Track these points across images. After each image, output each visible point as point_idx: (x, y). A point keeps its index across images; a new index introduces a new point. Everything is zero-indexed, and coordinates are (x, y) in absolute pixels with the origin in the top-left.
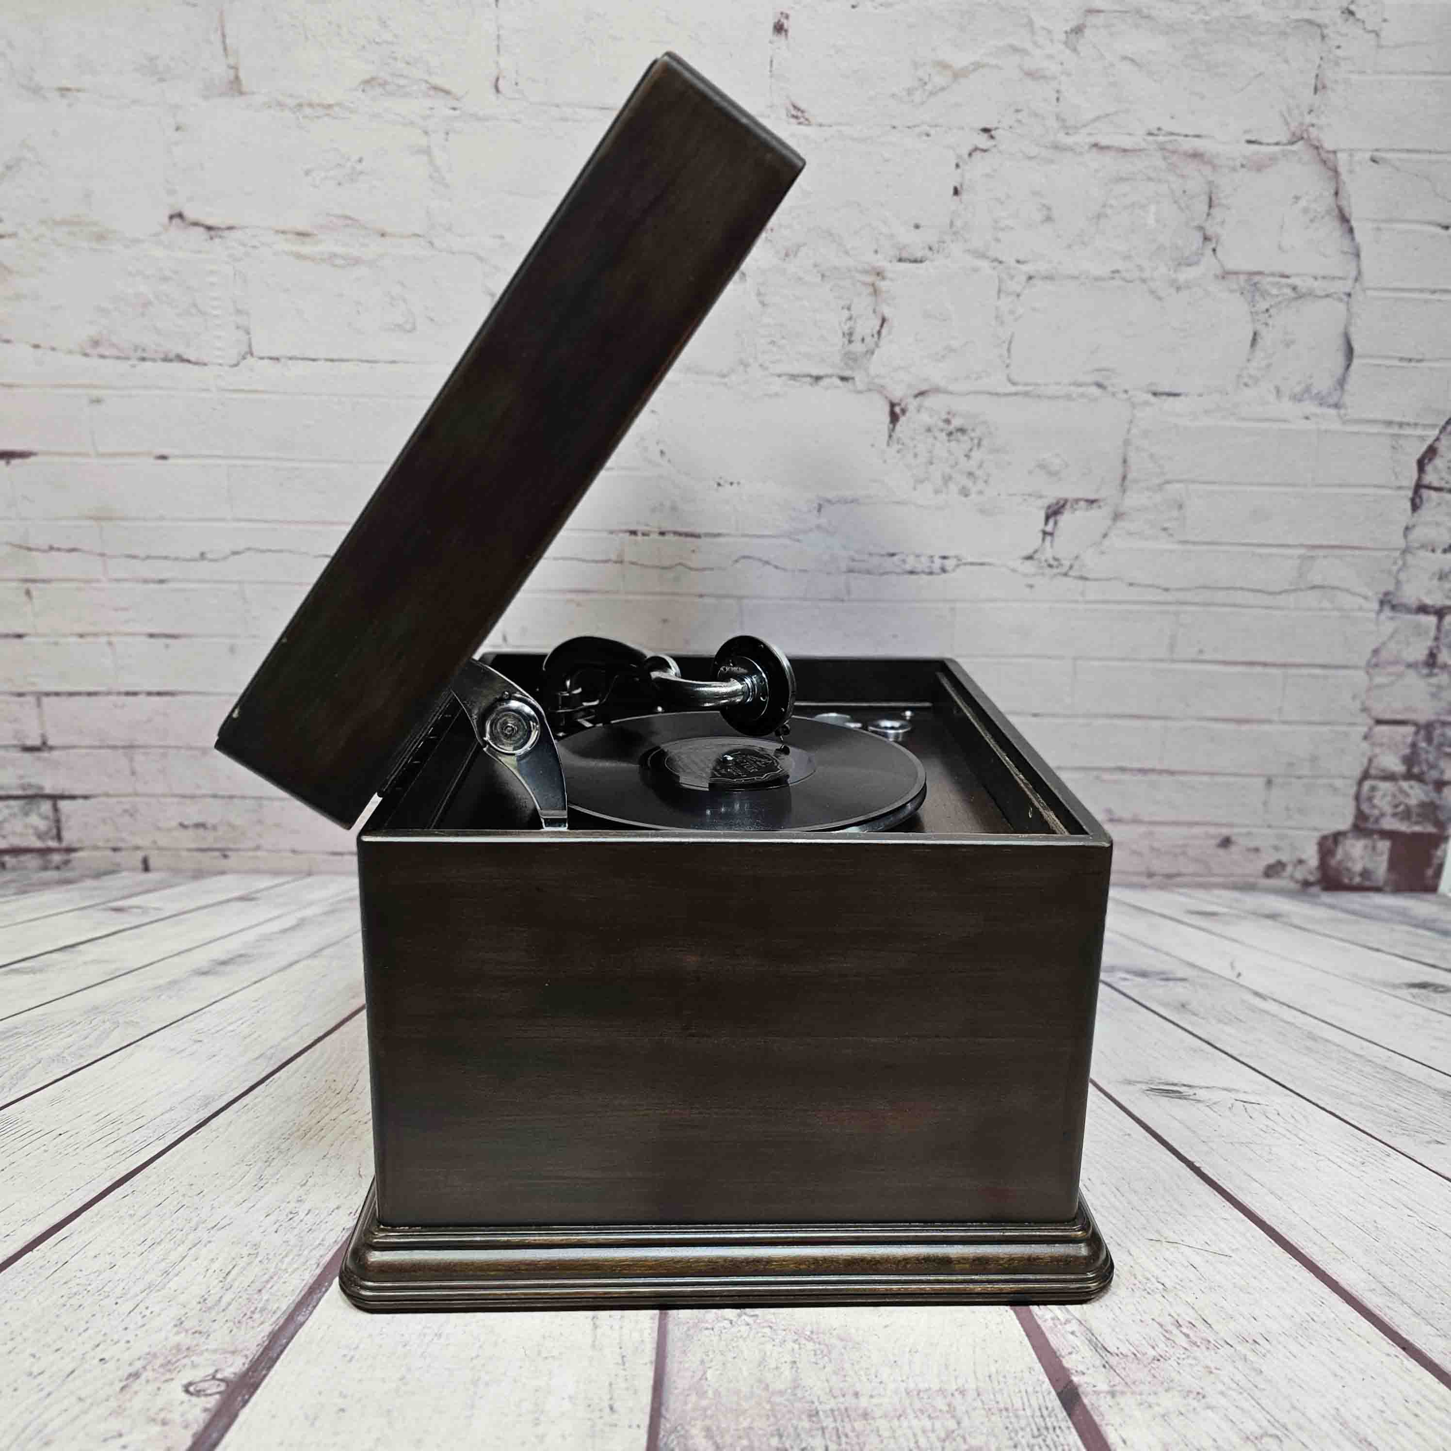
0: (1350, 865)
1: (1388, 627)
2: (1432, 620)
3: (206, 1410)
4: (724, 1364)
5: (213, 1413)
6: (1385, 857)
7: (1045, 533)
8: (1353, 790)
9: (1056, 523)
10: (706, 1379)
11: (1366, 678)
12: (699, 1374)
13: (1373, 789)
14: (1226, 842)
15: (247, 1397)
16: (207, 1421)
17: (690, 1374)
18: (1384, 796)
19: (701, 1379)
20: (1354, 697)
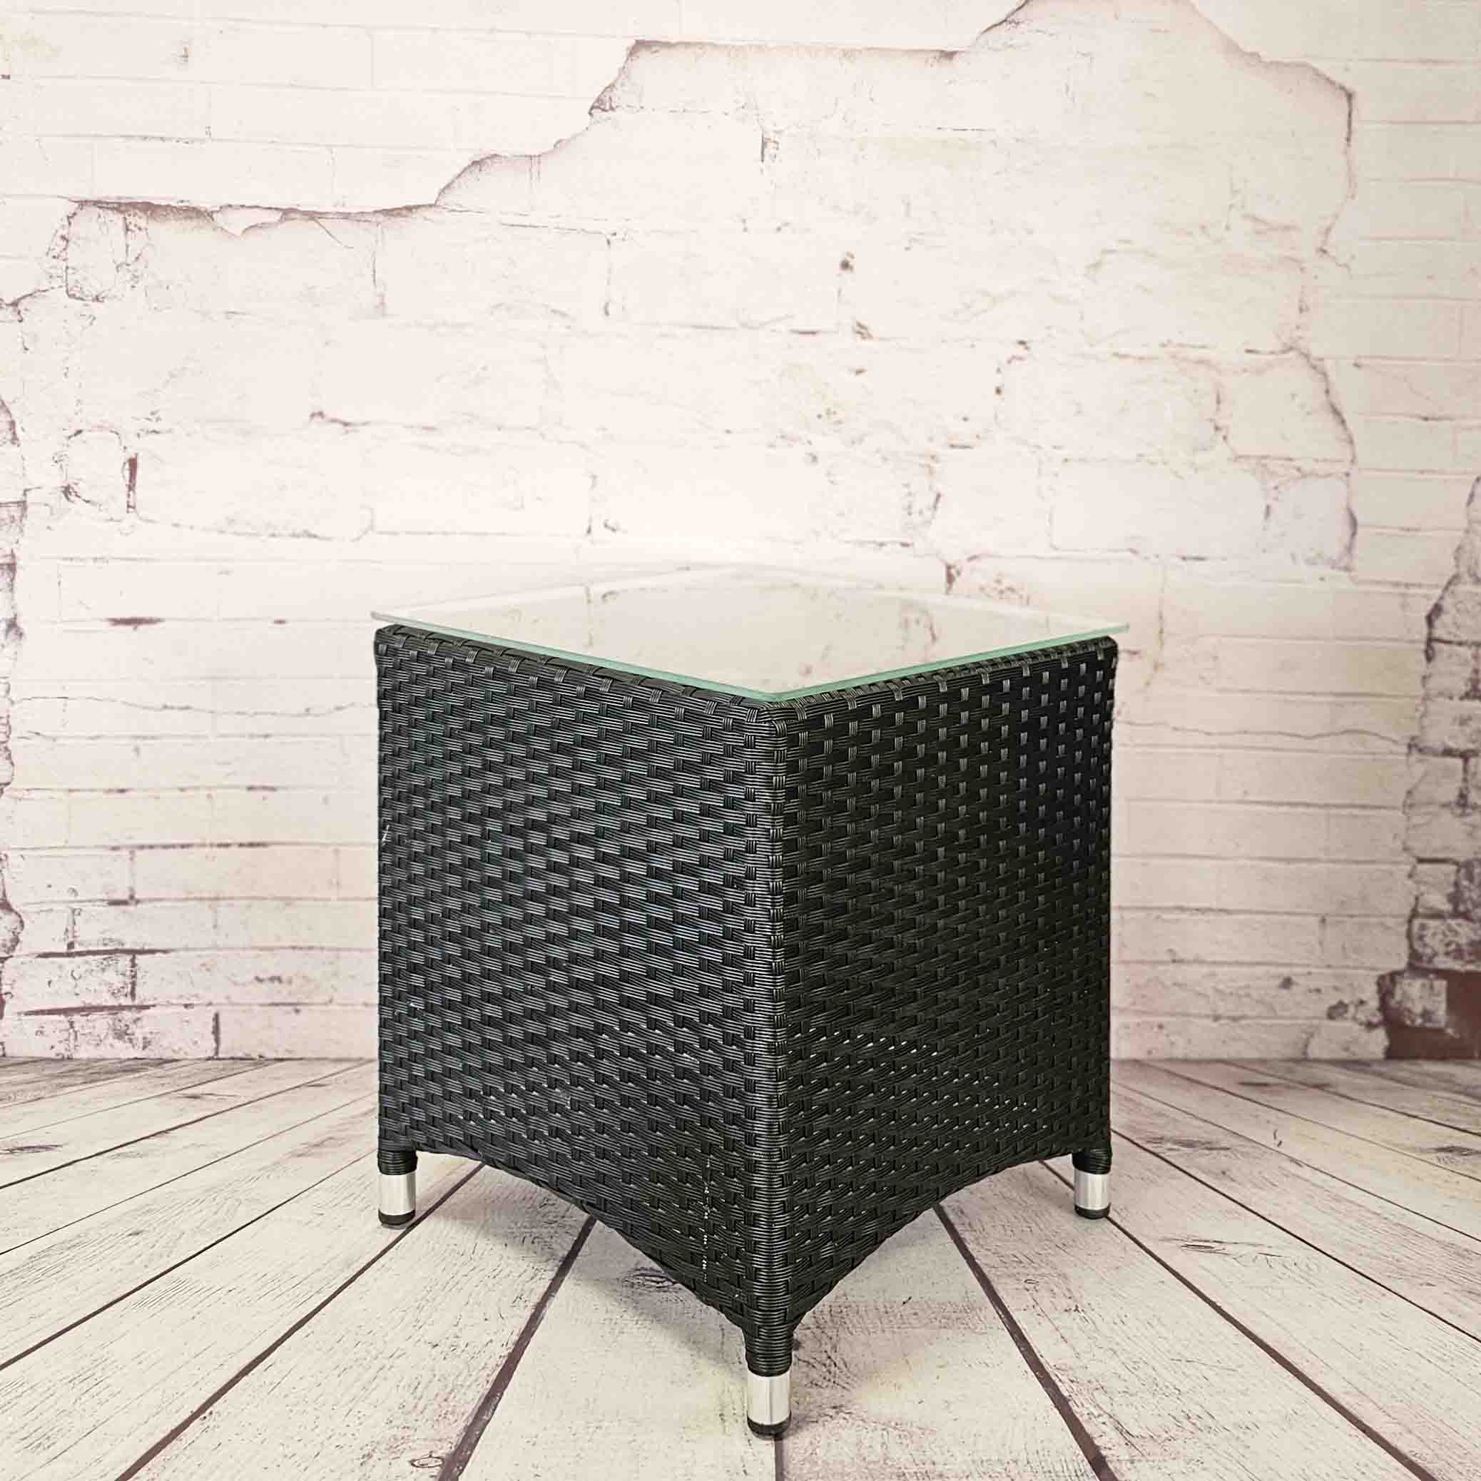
0: (1409, 1005)
1: (1419, 769)
2: (1458, 762)
6: (1443, 997)
8: (1404, 929)
11: (1405, 817)
13: (1423, 927)
14: (1287, 983)
18: (1434, 934)
20: (1395, 836)
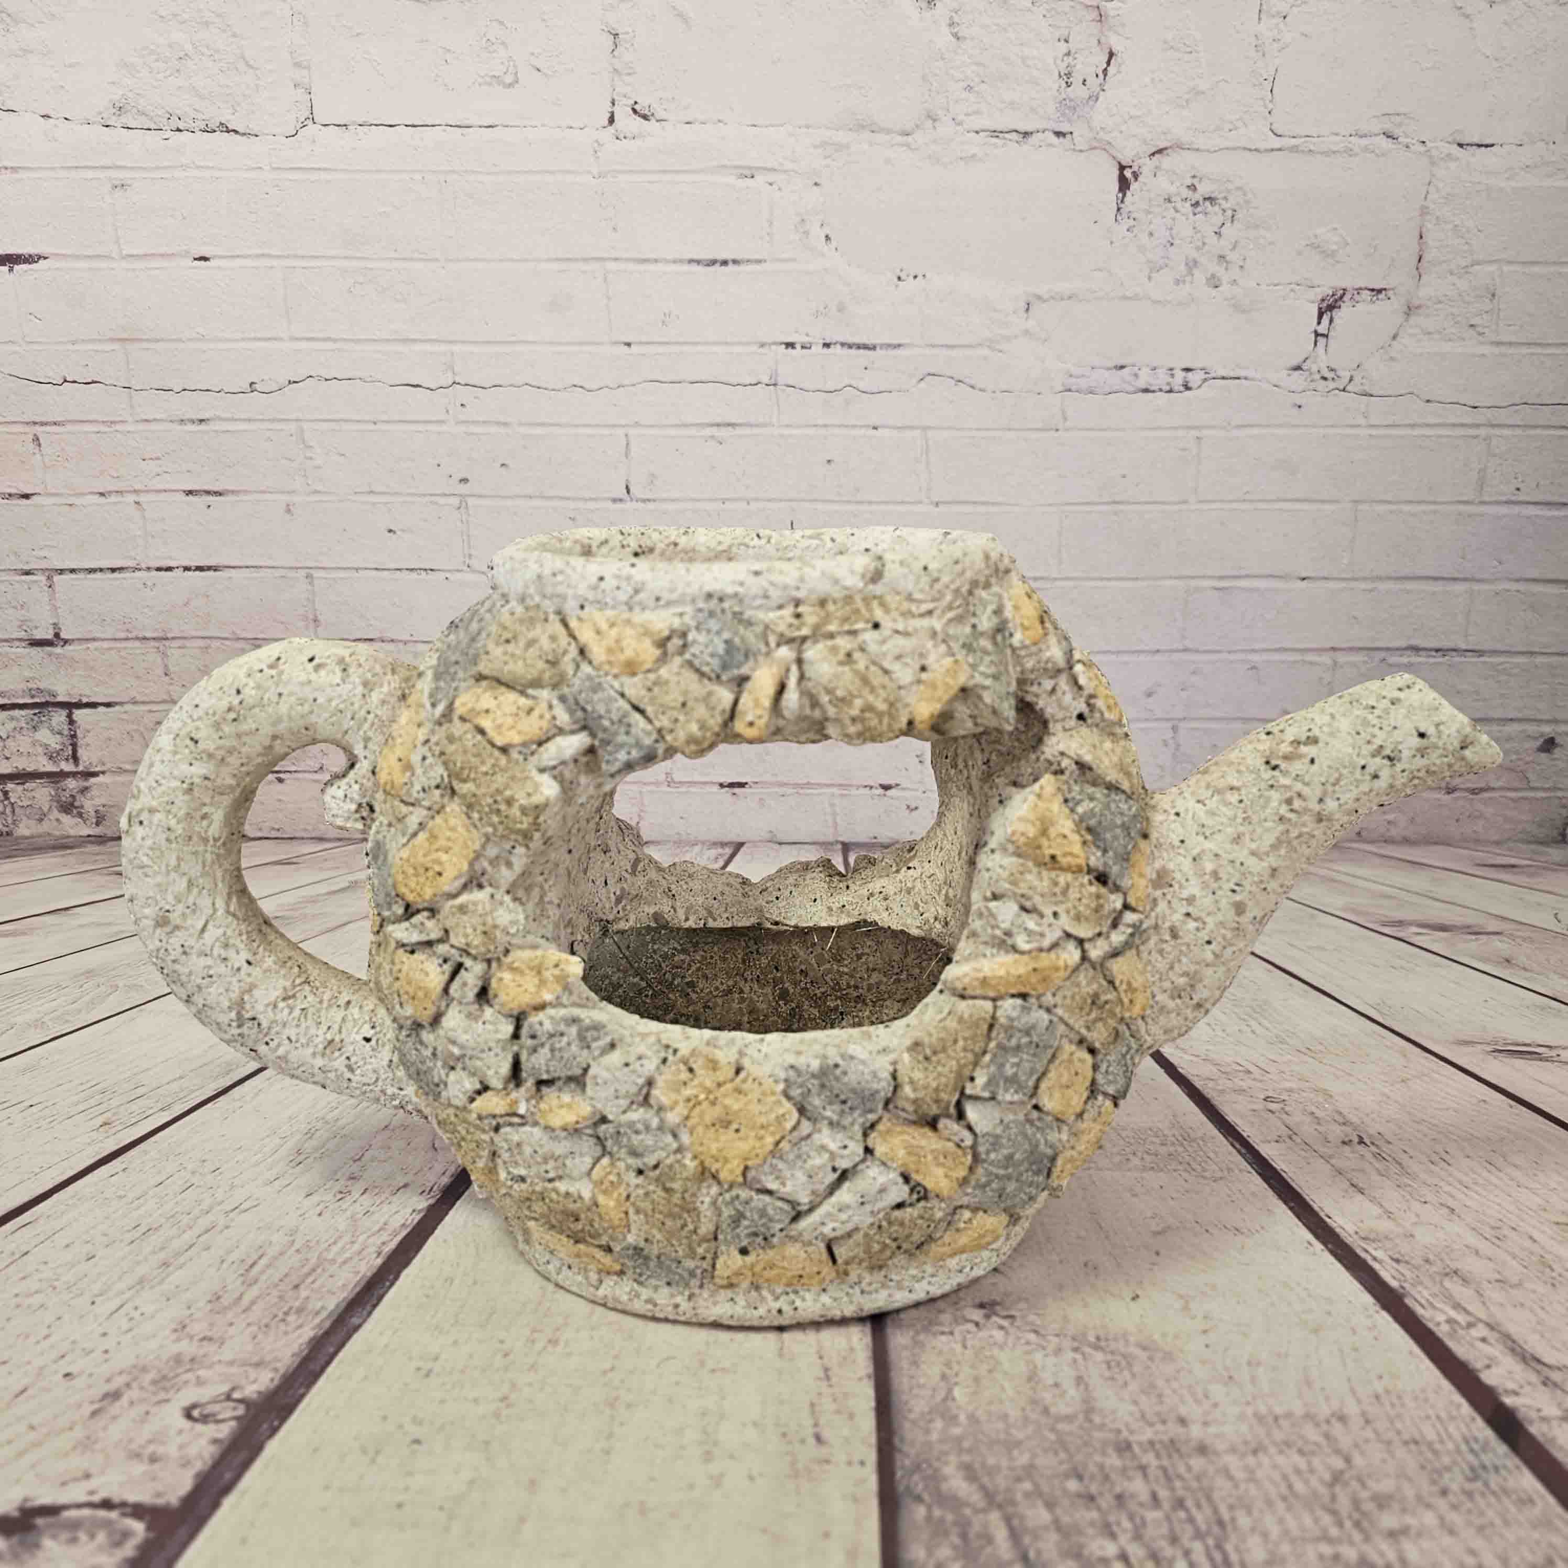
3: (215, 1441)
4: (977, 1380)
5: (226, 1443)
7: (1317, 334)
9: (1331, 321)
10: (954, 1399)
12: (941, 1394)
15: (276, 1423)
16: (217, 1456)
17: (930, 1393)
19: (945, 1400)
